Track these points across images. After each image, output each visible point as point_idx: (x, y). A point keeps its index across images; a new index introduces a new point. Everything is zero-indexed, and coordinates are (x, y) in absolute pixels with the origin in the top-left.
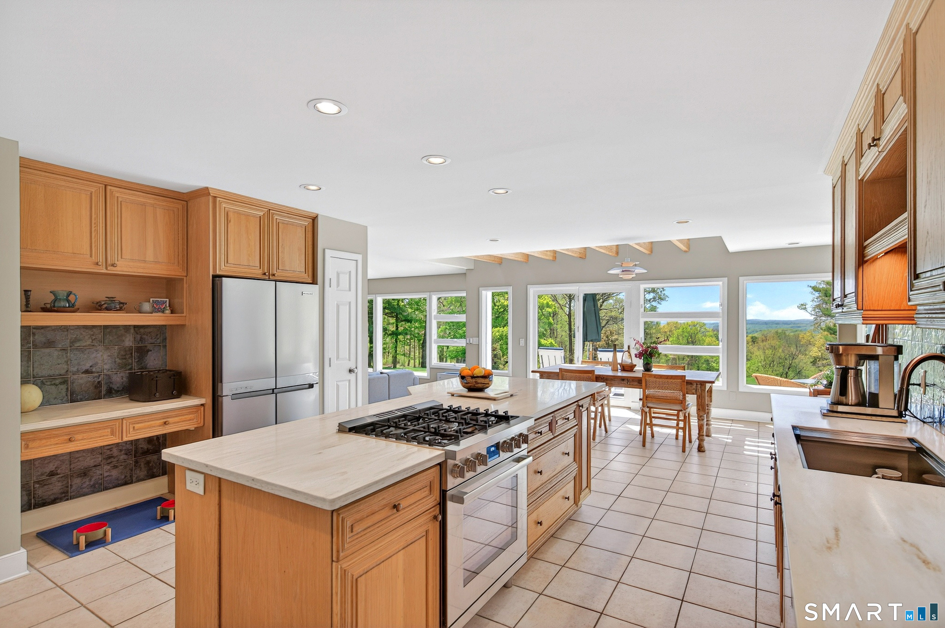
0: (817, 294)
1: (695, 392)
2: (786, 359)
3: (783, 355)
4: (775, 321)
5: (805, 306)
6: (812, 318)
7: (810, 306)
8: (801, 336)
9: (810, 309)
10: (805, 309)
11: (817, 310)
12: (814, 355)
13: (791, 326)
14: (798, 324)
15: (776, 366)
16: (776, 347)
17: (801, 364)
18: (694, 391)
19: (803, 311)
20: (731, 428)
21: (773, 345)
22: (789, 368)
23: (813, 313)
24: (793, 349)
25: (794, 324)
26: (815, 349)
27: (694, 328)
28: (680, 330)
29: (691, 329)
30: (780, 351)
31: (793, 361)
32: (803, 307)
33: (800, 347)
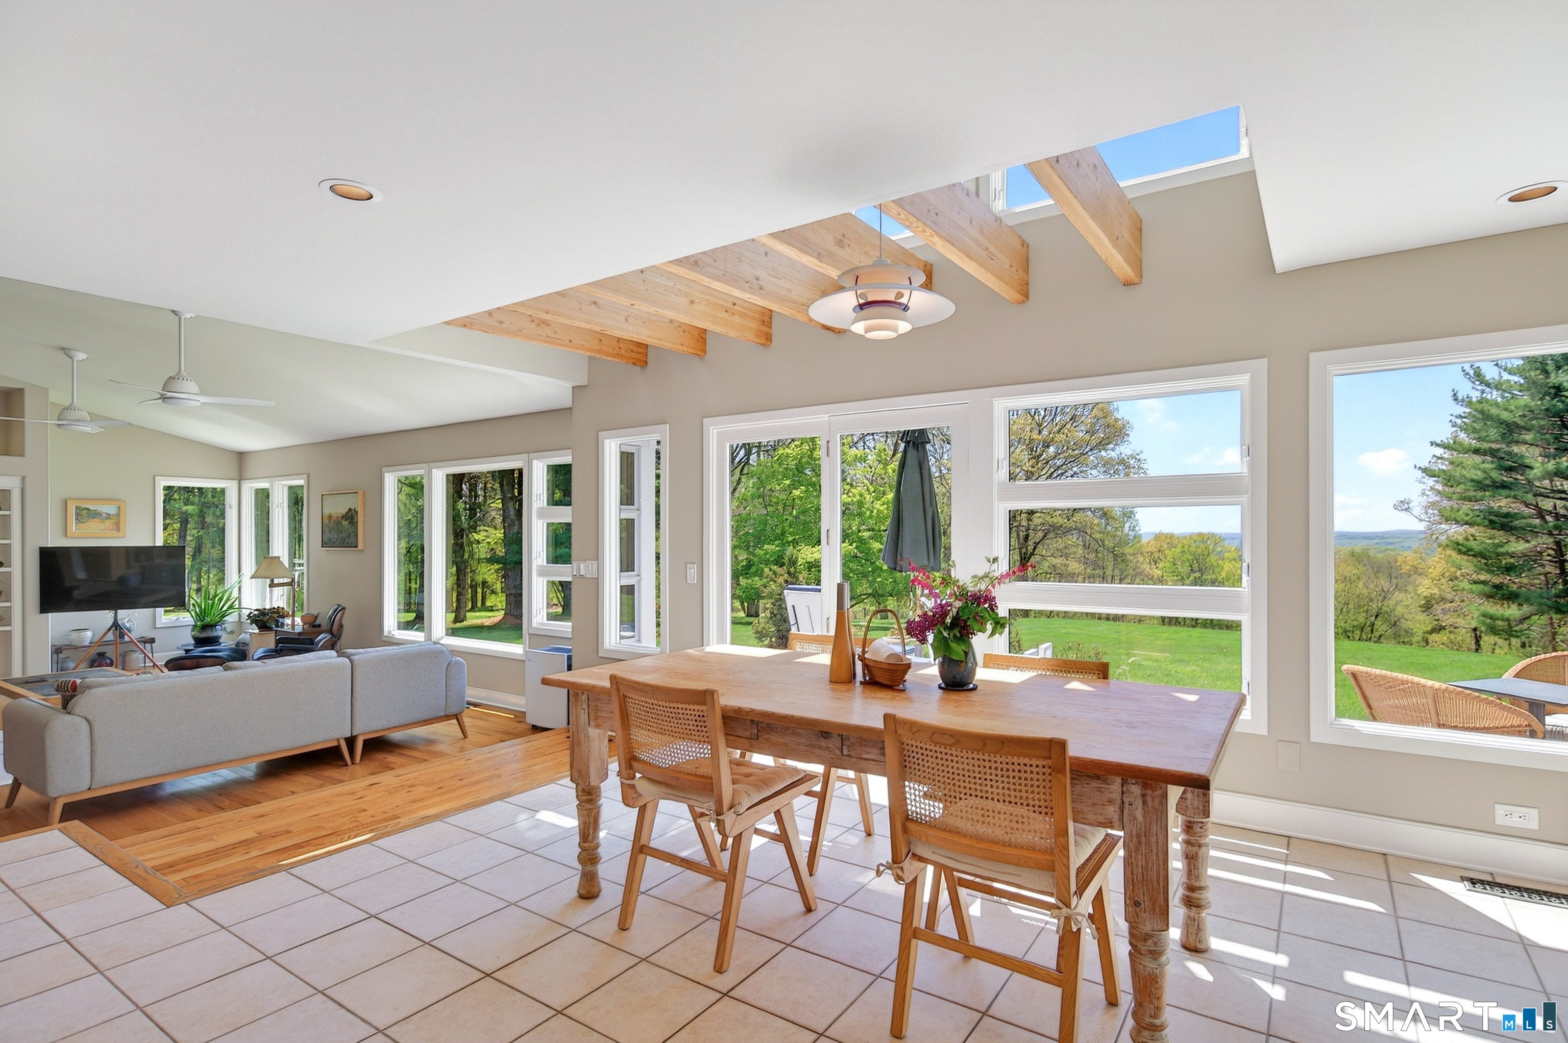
0: (1431, 482)
1: (1116, 818)
2: (1371, 600)
3: (1365, 591)
4: (1348, 533)
5: (1408, 503)
6: (1421, 526)
7: (1418, 503)
8: (1400, 559)
9: (1417, 511)
10: (1407, 510)
11: (1431, 512)
12: (1425, 594)
13: (1376, 541)
14: (1389, 538)
15: (1352, 612)
16: (1354, 578)
17: (1399, 609)
18: (1112, 811)
19: (1403, 514)
20: (1289, 888)
21: (1348, 575)
22: (1377, 616)
23: (1423, 517)
24: (1384, 583)
25: (1382, 538)
26: (1427, 582)
27: (1202, 546)
28: (1179, 550)
29: (1197, 547)
30: (1361, 585)
31: (1386, 603)
32: (1404, 506)
33: (1396, 578)
